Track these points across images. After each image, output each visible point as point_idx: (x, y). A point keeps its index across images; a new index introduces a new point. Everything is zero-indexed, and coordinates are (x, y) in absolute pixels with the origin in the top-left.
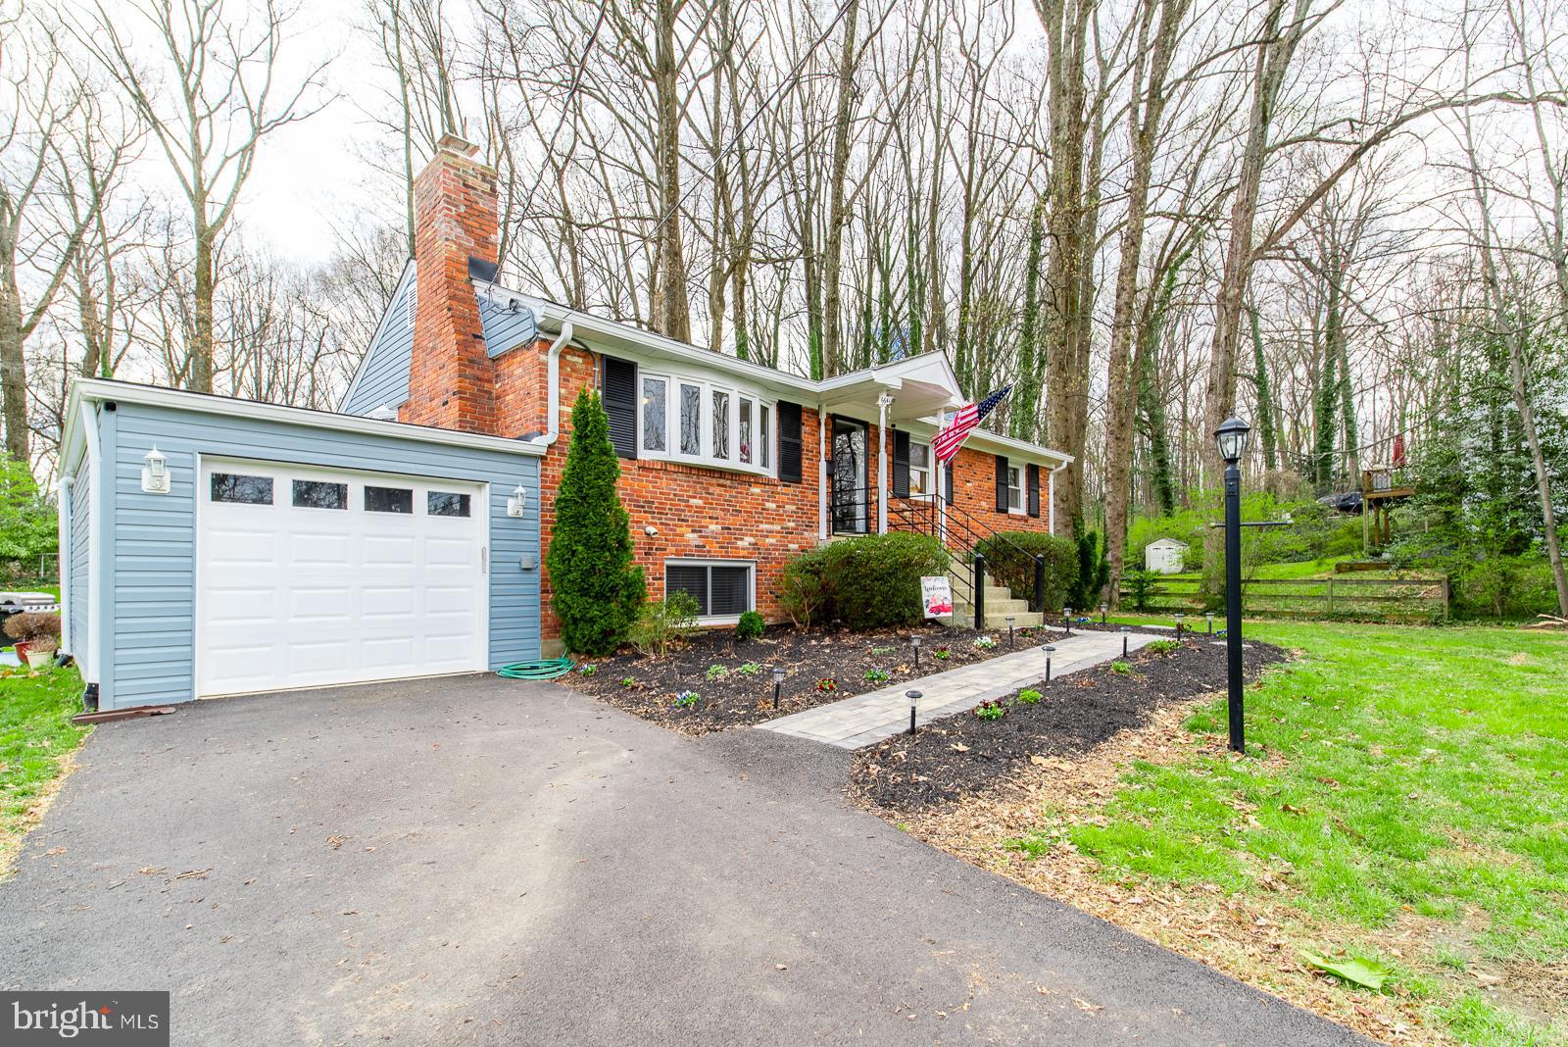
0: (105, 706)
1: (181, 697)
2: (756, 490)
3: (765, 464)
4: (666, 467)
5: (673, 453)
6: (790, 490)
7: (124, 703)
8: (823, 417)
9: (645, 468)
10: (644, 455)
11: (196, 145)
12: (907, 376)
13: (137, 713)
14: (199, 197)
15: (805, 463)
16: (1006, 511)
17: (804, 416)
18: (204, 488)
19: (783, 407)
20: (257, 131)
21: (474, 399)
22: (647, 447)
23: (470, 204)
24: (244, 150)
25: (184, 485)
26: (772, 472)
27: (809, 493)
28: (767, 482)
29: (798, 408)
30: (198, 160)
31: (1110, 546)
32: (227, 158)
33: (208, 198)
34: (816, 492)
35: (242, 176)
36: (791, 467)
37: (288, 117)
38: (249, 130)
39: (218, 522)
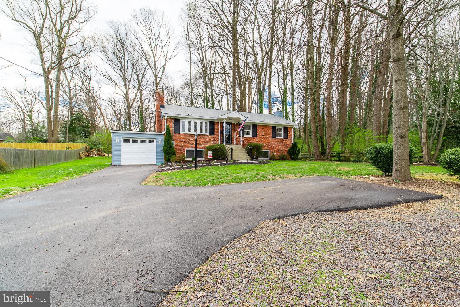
0: (113, 165)
1: (120, 164)
2: (204, 137)
3: (206, 132)
4: (185, 134)
5: (186, 132)
6: (212, 137)
7: (114, 164)
8: (220, 123)
9: (182, 135)
10: (181, 133)
11: (155, 67)
12: (228, 116)
13: (115, 165)
14: (156, 76)
15: (215, 132)
16: (276, 138)
17: (215, 123)
18: (122, 141)
19: (211, 123)
20: (166, 61)
21: (159, 126)
22: (182, 131)
23: (160, 97)
24: (164, 66)
25: (120, 141)
26: (208, 134)
27: (217, 137)
28: (207, 135)
29: (214, 122)
30: (156, 69)
31: (327, 144)
32: (160, 69)
33: (158, 77)
34: (218, 137)
35: (163, 71)
36: (212, 132)
37: (171, 58)
38: (165, 61)
39: (124, 145)
